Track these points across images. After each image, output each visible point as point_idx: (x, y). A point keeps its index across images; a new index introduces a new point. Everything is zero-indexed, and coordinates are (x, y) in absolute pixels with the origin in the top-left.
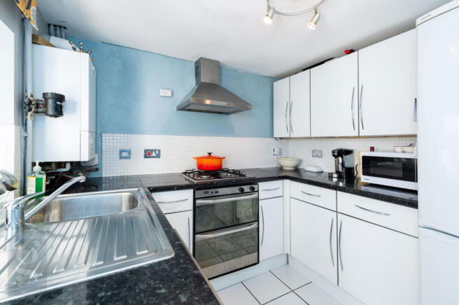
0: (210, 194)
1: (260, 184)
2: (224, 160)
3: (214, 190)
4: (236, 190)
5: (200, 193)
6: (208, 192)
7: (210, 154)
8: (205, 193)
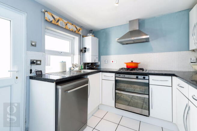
0: (121, 76)
1: (150, 76)
2: (139, 64)
3: (123, 75)
4: (135, 76)
5: (118, 75)
6: (120, 75)
7: (132, 61)
8: (119, 75)
